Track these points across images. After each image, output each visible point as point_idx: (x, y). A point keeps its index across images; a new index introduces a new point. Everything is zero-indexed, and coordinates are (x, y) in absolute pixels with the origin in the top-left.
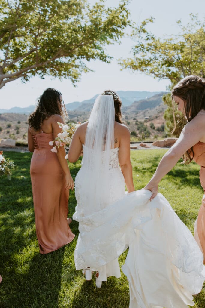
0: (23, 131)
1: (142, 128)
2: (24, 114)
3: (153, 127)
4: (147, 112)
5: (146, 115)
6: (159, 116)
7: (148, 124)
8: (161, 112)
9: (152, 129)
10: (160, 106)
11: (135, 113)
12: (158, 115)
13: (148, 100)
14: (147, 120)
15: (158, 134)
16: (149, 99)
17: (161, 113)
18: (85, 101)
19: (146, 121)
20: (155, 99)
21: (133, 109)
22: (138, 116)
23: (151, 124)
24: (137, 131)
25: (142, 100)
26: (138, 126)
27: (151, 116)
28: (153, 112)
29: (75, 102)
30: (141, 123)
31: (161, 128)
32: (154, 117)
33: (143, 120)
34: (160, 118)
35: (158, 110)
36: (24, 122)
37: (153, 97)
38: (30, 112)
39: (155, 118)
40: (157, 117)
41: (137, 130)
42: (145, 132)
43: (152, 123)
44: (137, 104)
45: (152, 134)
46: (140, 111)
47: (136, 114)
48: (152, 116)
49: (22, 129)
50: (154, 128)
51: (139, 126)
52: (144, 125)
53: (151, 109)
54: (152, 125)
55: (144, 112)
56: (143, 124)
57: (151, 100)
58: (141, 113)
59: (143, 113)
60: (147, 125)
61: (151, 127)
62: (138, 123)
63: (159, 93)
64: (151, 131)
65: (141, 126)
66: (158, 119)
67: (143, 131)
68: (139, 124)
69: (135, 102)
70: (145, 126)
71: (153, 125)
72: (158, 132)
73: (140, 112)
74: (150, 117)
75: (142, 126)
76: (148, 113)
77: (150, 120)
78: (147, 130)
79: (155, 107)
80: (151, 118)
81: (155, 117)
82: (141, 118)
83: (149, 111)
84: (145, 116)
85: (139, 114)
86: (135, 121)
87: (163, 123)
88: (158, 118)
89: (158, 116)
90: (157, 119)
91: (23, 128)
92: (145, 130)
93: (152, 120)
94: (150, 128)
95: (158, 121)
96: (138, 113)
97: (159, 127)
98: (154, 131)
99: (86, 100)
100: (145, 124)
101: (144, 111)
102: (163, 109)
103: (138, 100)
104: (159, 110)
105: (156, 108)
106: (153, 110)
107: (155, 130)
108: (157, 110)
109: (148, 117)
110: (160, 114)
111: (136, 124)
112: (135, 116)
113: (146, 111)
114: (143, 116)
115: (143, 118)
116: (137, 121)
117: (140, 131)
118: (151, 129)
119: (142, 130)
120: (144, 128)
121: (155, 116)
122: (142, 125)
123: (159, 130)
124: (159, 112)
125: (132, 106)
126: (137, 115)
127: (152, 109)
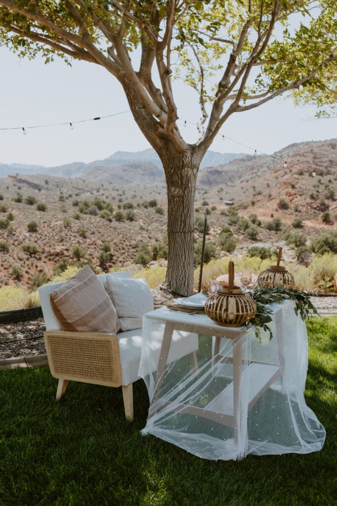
3: (257, 223)
8: (259, 194)
9: (255, 226)
12: (253, 198)
14: (232, 206)
16: (222, 166)
17: (259, 196)
18: (95, 162)
22: (210, 198)
28: (234, 192)
30: (234, 214)
31: (274, 225)
39: (249, 205)
40: (253, 203)
47: (203, 195)
48: (238, 200)
50: (259, 224)
51: (231, 218)
52: (240, 217)
53: (229, 186)
54: (254, 217)
58: (213, 192)
59: (217, 193)
60: (243, 218)
61: (254, 221)
62: (226, 212)
64: (257, 230)
65: (235, 219)
66: (259, 207)
67: (241, 227)
68: (228, 214)
71: (256, 217)
72: (268, 231)
75: (237, 219)
77: (240, 208)
78: (251, 227)
80: (242, 204)
81: (250, 203)
85: (208, 195)
87: (272, 215)
89: (255, 200)
90: (256, 206)
92: (246, 227)
93: (245, 207)
94: (252, 223)
95: (259, 210)
97: (270, 223)
98: (262, 230)
99: (98, 161)
106: (234, 189)
107: (263, 228)
110: (259, 198)
111: (224, 214)
114: (217, 198)
121: (247, 200)
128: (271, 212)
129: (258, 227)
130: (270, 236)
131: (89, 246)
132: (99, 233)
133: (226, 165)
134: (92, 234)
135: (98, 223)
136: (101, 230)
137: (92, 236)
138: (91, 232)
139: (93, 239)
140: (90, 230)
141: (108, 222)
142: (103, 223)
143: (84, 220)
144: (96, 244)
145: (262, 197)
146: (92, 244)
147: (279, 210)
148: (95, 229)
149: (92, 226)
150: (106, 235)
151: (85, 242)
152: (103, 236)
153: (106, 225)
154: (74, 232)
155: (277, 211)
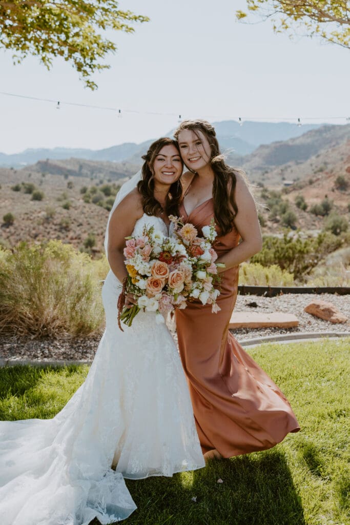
0: (5, 207)
1: (278, 208)
2: (12, 169)
3: (302, 206)
4: (289, 170)
5: (286, 176)
6: (318, 180)
7: (291, 198)
8: (321, 170)
9: (300, 210)
10: (318, 156)
11: (260, 172)
12: (313, 176)
13: (290, 143)
14: (288, 187)
15: (314, 221)
16: (293, 140)
17: (321, 173)
19: (286, 192)
20: (309, 140)
21: (257, 161)
22: (269, 179)
23: (297, 198)
24: (264, 213)
25: (277, 142)
26: (268, 201)
27: (298, 179)
28: (302, 170)
29: (125, 144)
30: (276, 196)
31: (322, 208)
32: (304, 181)
33: (279, 189)
34: (319, 185)
35: (314, 167)
36: (8, 187)
37: (304, 135)
38: (25, 164)
39: (307, 185)
40: (311, 182)
41: (265, 211)
42: (283, 216)
43: (300, 195)
44: (267, 151)
45: (300, 221)
46: (273, 167)
47: (263, 175)
48: (301, 180)
49: (4, 201)
50: (305, 208)
51: (270, 201)
52: (282, 200)
53: (297, 164)
54: (299, 200)
55: (282, 170)
56: (280, 197)
57: (297, 142)
58: (275, 171)
59: (280, 172)
60: (287, 201)
61: (298, 205)
62: (267, 194)
63: (316, 128)
64: (297, 215)
65: (274, 202)
66: (314, 187)
67: (278, 213)
68: (270, 197)
69: (262, 146)
70: (284, 203)
71: (302, 199)
72: (313, 216)
73: (272, 170)
74: (294, 180)
75: (277, 203)
76: (292, 171)
77: (294, 189)
78: (288, 212)
79: (307, 158)
80: (297, 184)
81: (308, 183)
82: (274, 184)
83: (294, 167)
84: (284, 179)
85: (269, 175)
86: (261, 189)
87: (326, 196)
88: (315, 184)
89: (314, 179)
90: (311, 186)
91: (6, 199)
92: (284, 212)
93: (301, 188)
94: (295, 206)
95: (314, 191)
96: (267, 172)
97: (316, 206)
98: (305, 214)
100: (284, 197)
101: (282, 167)
102: (326, 163)
103: (268, 142)
104: (316, 167)
105: (309, 162)
106: (302, 166)
107: (308, 212)
108: (311, 165)
109: (291, 182)
110: (320, 176)
111: (264, 197)
112: (262, 177)
113: (286, 168)
114: (278, 178)
115: (278, 184)
116: (266, 190)
117: (271, 213)
118: (296, 209)
119: (276, 211)
120: (281, 206)
121: (307, 179)
122: (277, 199)
123: (315, 212)
124: (316, 170)
125: (254, 155)
126: (266, 175)
127: (301, 163)
128: (326, 192)
129: (303, 211)
130: (313, 223)
131: (71, 241)
132: (89, 224)
133: (298, 138)
134: (78, 226)
135: (92, 212)
136: (91, 221)
137: (78, 228)
138: (78, 224)
139: (78, 232)
140: (78, 222)
141: (106, 211)
142: (98, 212)
143: (76, 209)
144: (80, 239)
145: (324, 175)
146: (76, 238)
147: (336, 191)
148: (85, 220)
149: (83, 216)
150: (96, 227)
151: (67, 236)
152: (92, 227)
153: (102, 214)
154: (56, 225)
155: (333, 190)
